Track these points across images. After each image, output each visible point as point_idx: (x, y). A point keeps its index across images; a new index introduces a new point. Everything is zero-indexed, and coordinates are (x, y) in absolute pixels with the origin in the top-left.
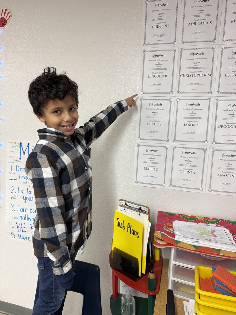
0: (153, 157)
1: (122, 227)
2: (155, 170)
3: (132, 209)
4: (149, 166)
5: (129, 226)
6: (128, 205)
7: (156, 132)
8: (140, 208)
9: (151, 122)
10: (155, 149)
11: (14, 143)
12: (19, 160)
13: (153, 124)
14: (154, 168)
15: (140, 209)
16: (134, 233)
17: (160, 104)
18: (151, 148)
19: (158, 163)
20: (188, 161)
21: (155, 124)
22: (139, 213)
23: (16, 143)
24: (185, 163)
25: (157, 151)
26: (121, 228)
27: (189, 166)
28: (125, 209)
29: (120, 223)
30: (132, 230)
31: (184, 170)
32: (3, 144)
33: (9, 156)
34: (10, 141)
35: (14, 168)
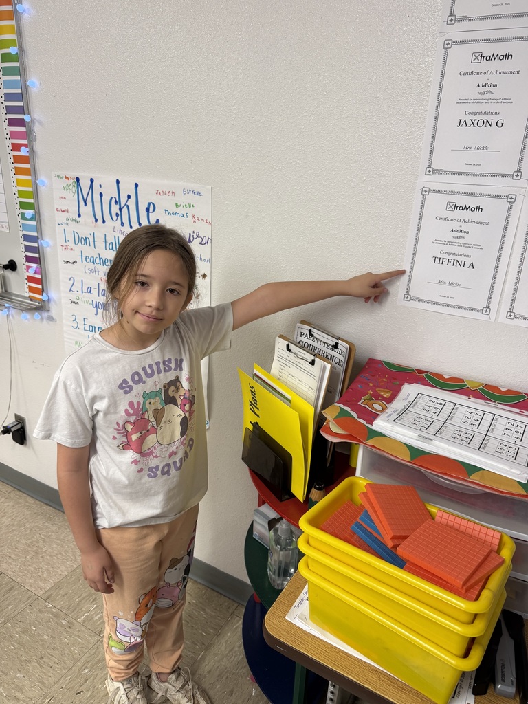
11: (66, 178)
12: (78, 219)
20: (459, 231)
23: (68, 179)
24: (449, 237)
27: (460, 245)
31: (446, 256)
32: (47, 182)
33: (59, 209)
34: (58, 173)
35: (70, 237)
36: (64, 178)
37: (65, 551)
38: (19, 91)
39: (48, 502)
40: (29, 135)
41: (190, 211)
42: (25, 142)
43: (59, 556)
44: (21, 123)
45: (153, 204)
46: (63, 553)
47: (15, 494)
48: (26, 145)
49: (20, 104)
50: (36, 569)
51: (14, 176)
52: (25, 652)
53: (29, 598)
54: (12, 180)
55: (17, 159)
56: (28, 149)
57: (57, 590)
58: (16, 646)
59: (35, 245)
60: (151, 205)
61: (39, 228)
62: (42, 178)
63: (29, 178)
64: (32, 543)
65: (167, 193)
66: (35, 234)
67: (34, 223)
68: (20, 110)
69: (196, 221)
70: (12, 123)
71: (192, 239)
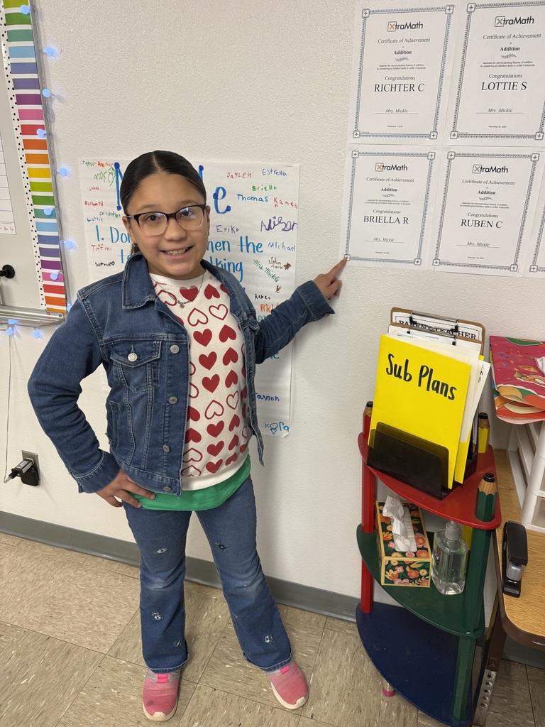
0: (491, 188)
1: (402, 374)
2: (494, 225)
3: (432, 330)
4: (476, 216)
5: (426, 372)
6: (418, 322)
7: (509, 111)
8: (457, 327)
9: (496, 80)
10: (499, 163)
11: (99, 164)
12: (118, 212)
13: (501, 86)
14: (490, 219)
15: (456, 329)
16: (441, 388)
17: (529, 20)
18: (487, 163)
19: (504, 206)
21: (507, 85)
22: (453, 340)
23: (103, 165)
25: (504, 169)
26: (400, 377)
28: (409, 332)
29: (396, 366)
30: (435, 381)
32: (69, 170)
33: (89, 201)
34: (86, 160)
35: (105, 234)
36: (96, 165)
37: (114, 598)
38: (33, 60)
39: (71, 547)
40: (46, 115)
41: (271, 194)
42: (41, 122)
43: (109, 604)
44: (37, 99)
45: (223, 189)
46: (112, 600)
47: (25, 544)
48: (42, 127)
49: (35, 76)
50: (89, 624)
51: (24, 165)
52: (116, 720)
53: (95, 658)
54: (22, 170)
55: (28, 145)
56: (45, 132)
57: (124, 643)
58: (103, 716)
59: (56, 247)
60: (221, 190)
61: (60, 226)
62: (62, 165)
63: (47, 166)
64: (70, 595)
65: (241, 175)
66: (56, 234)
67: (54, 221)
68: (33, 84)
69: (279, 204)
70: (21, 100)
71: (272, 225)
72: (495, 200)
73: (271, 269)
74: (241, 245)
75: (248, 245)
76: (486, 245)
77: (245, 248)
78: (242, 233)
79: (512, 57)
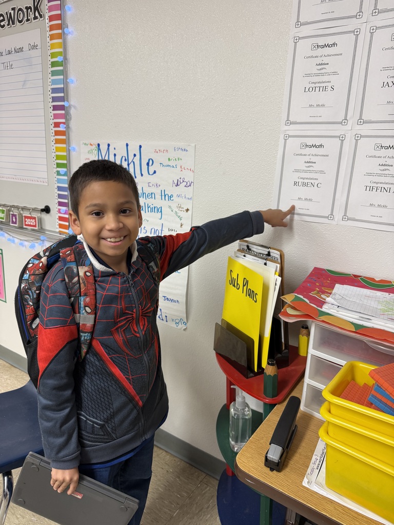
0: (313, 159)
1: (236, 285)
2: (316, 185)
4: (304, 179)
6: (252, 249)
7: (323, 106)
8: (269, 252)
9: (313, 85)
10: (317, 142)
13: (317, 89)
14: (313, 181)
15: (269, 254)
16: (251, 294)
17: (334, 44)
18: (310, 141)
19: (322, 172)
20: (385, 165)
21: (321, 89)
22: (265, 261)
23: (92, 145)
24: (377, 170)
25: (321, 146)
26: (235, 287)
27: (386, 176)
28: (244, 256)
29: (233, 278)
31: (375, 185)
32: (77, 148)
34: (84, 142)
36: (89, 145)
38: (62, 86)
40: (67, 116)
41: (179, 163)
42: (63, 121)
44: (62, 108)
45: (152, 160)
49: (62, 95)
51: (54, 145)
54: (53, 148)
55: (57, 133)
56: (65, 126)
59: (66, 193)
62: (73, 144)
63: (64, 146)
65: (162, 151)
67: (66, 178)
68: (62, 99)
69: (183, 170)
70: (55, 108)
71: (179, 183)
72: (316, 167)
73: (178, 212)
74: (162, 196)
75: (165, 196)
76: (310, 200)
77: (163, 197)
78: (162, 188)
79: (324, 70)
